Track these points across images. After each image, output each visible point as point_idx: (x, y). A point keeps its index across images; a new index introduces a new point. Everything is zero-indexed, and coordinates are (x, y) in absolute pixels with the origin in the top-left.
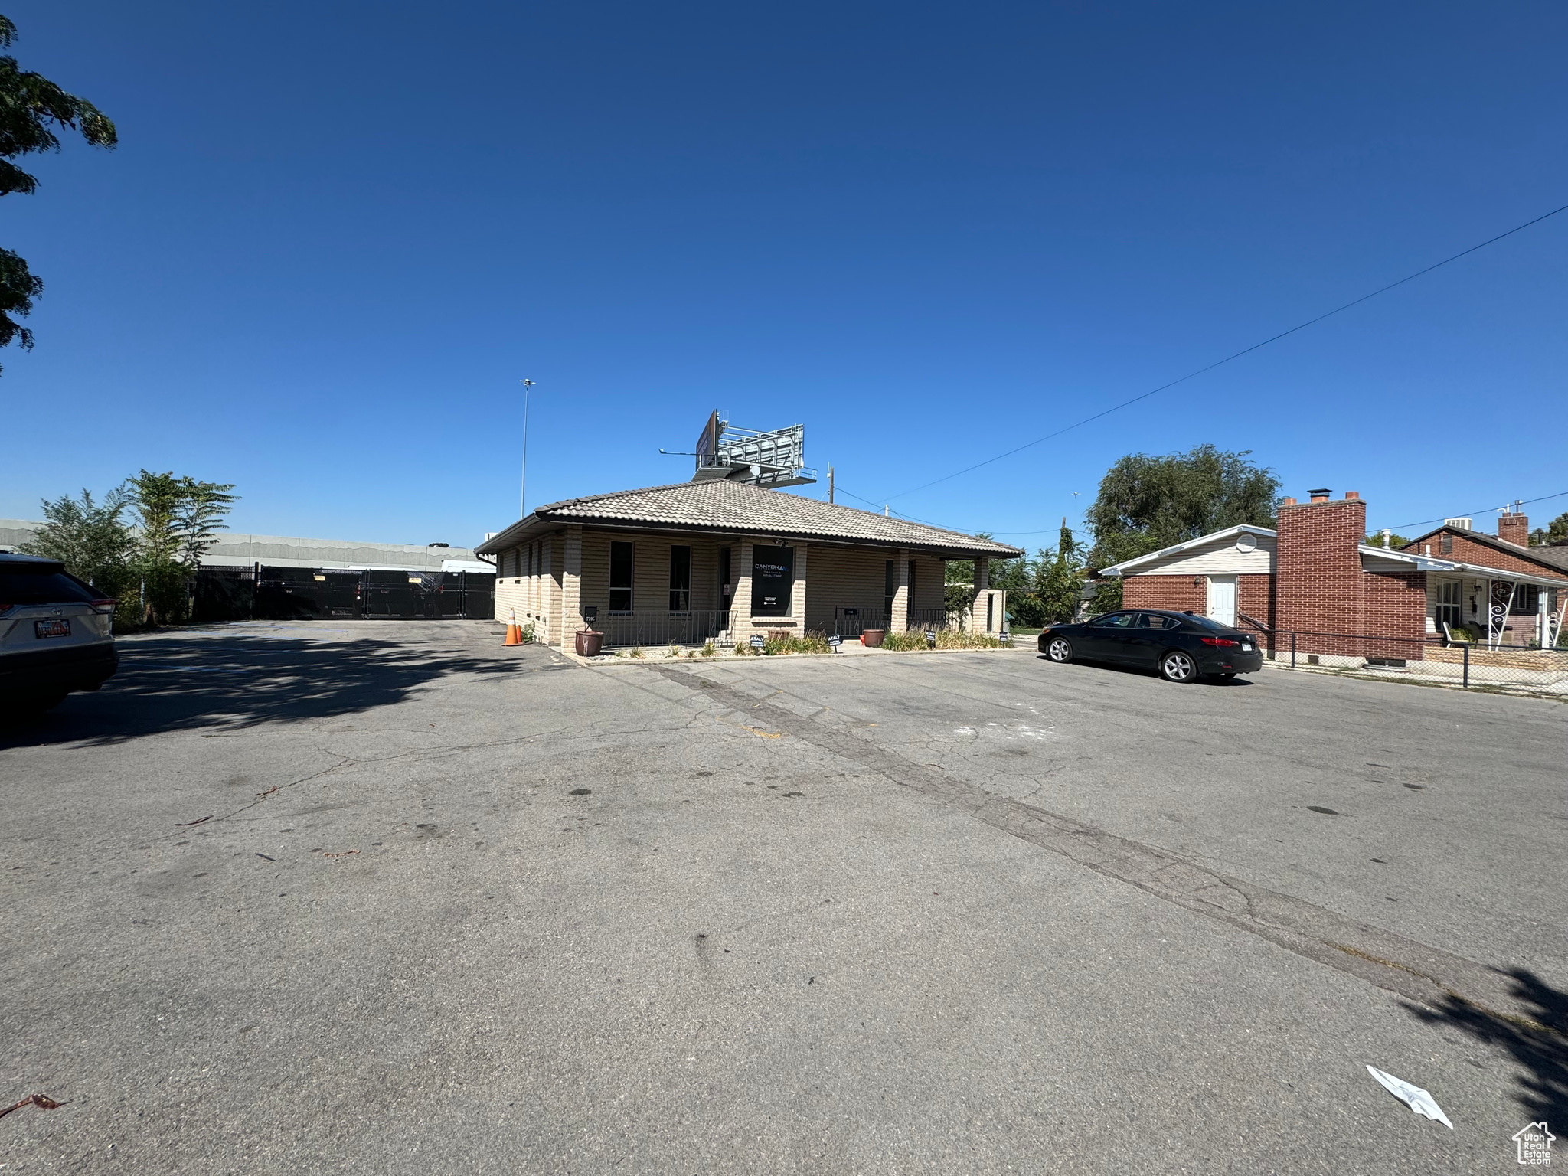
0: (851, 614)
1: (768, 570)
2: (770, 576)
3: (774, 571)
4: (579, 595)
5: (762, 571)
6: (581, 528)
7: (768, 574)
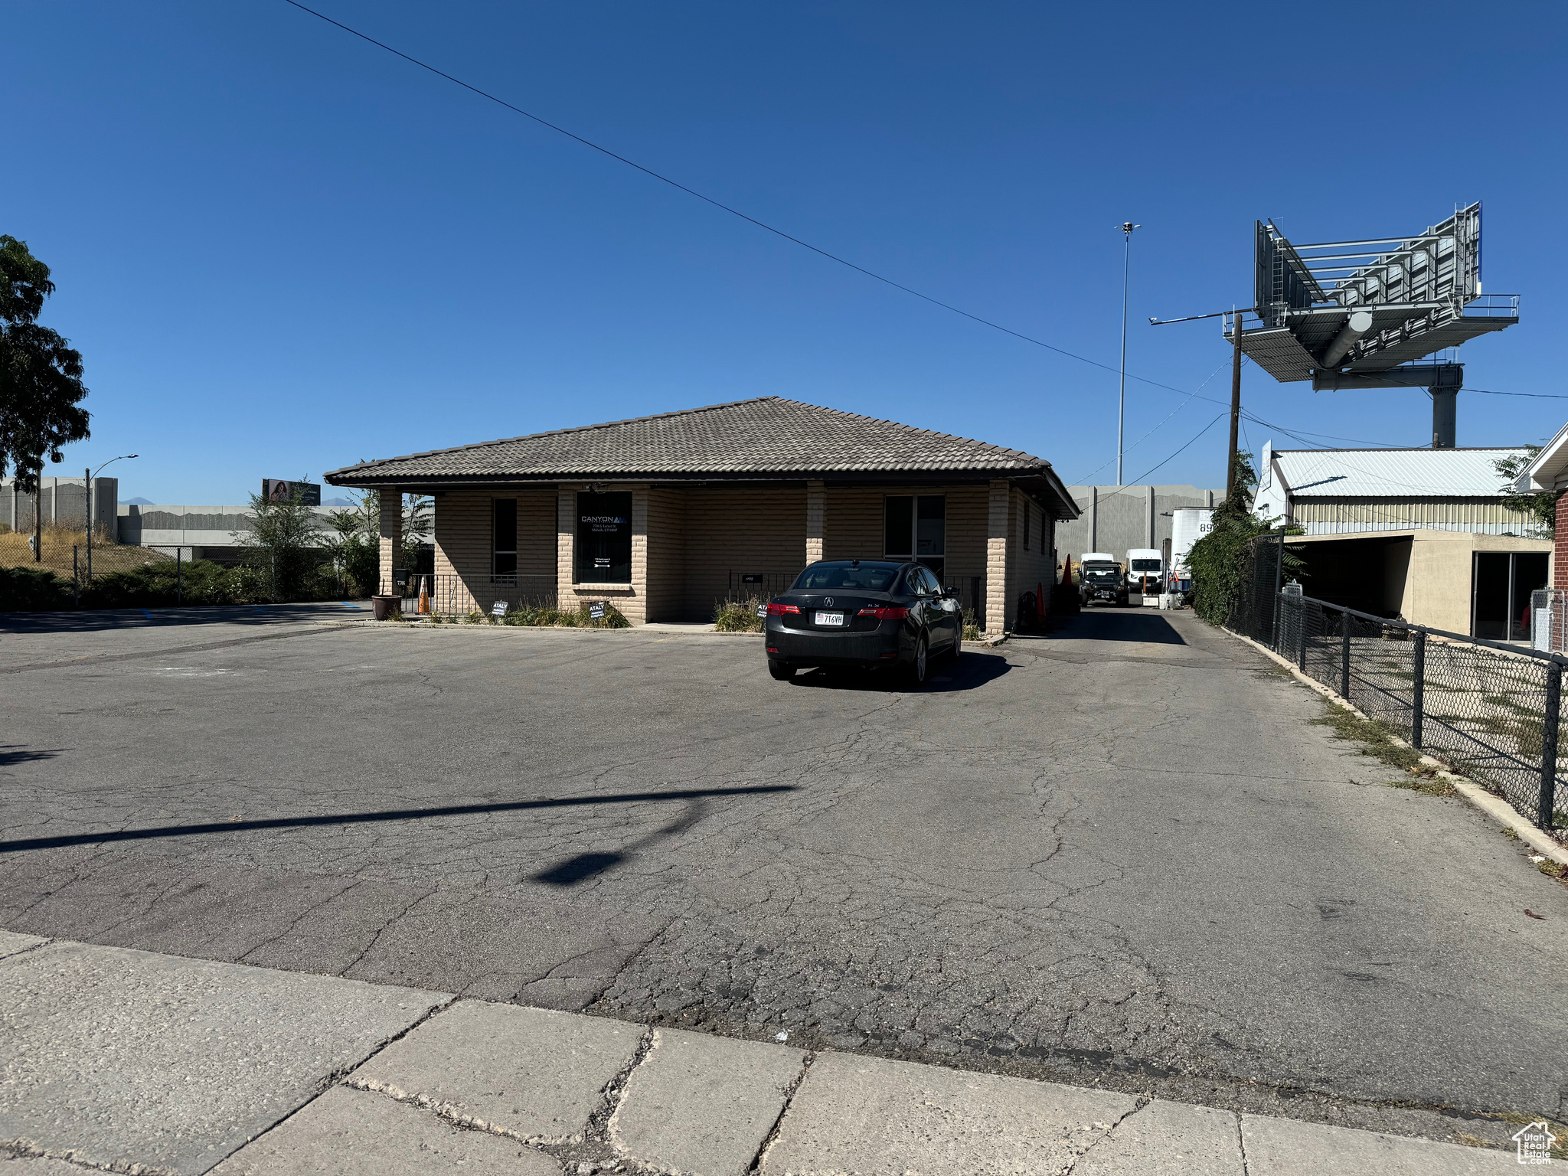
0: (749, 581)
1: (598, 524)
2: (601, 530)
3: (607, 524)
4: (391, 558)
5: (590, 525)
6: (394, 488)
7: (599, 528)
